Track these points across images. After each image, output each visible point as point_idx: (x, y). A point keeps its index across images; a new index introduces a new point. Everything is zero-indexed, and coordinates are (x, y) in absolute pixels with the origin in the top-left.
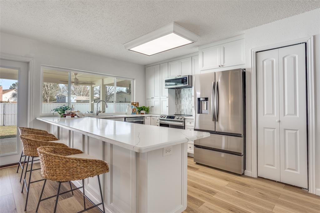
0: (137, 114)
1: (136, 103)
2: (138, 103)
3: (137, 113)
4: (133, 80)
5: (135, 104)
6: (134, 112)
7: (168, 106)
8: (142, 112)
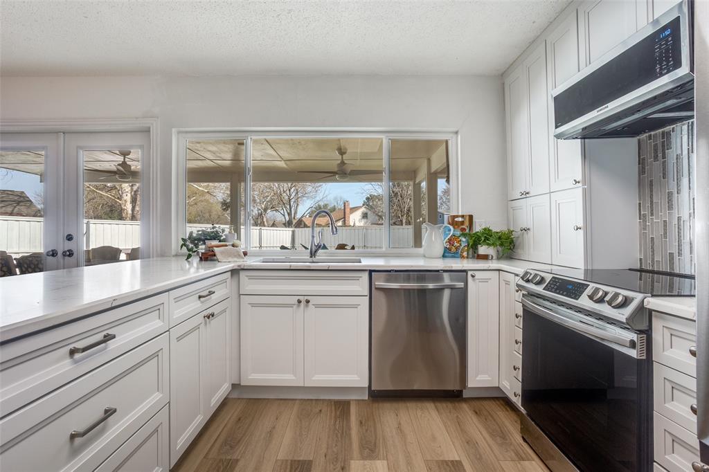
0: (463, 257)
1: (463, 216)
2: (471, 217)
3: (465, 254)
4: (454, 136)
5: (460, 219)
6: (453, 249)
7: (581, 224)
8: (482, 250)
